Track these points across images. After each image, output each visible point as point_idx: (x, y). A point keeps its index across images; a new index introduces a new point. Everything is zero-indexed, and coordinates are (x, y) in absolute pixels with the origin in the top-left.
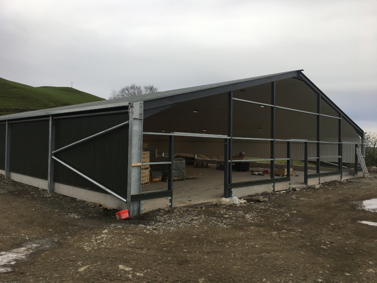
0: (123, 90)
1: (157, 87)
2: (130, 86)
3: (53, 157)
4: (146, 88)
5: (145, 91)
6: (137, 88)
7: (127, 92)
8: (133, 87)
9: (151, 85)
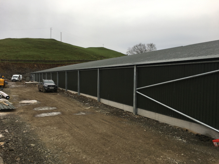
0: (135, 47)
1: (155, 44)
2: (138, 44)
3: (137, 92)
4: (148, 45)
5: (147, 47)
6: (142, 45)
7: (137, 48)
8: (140, 45)
9: (151, 43)
